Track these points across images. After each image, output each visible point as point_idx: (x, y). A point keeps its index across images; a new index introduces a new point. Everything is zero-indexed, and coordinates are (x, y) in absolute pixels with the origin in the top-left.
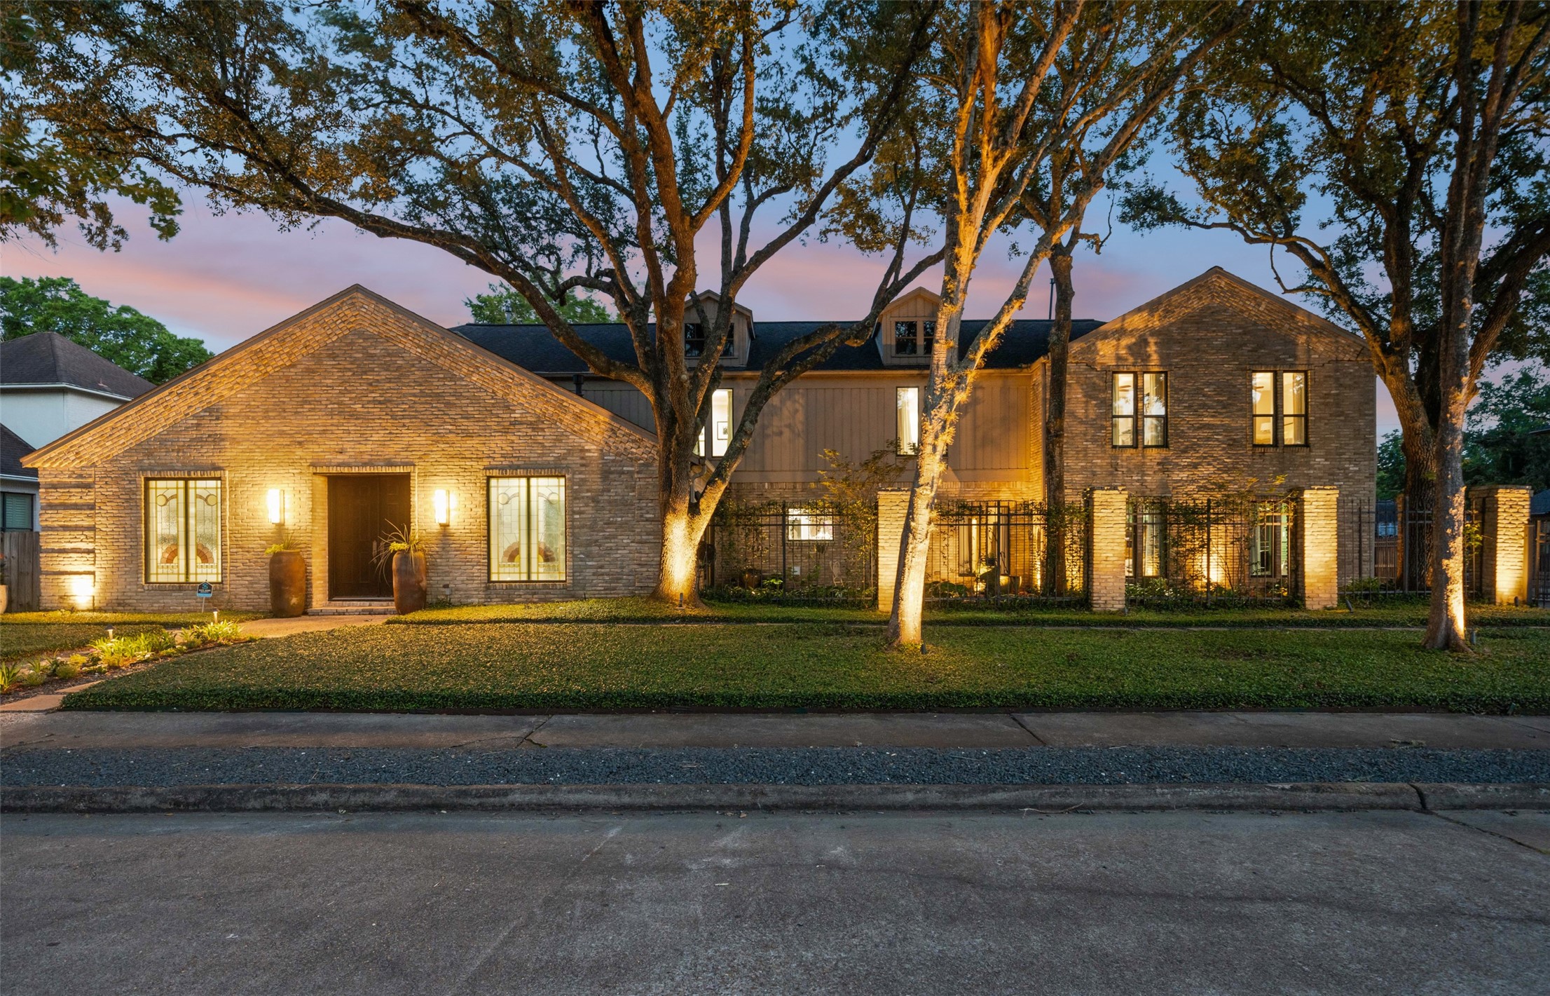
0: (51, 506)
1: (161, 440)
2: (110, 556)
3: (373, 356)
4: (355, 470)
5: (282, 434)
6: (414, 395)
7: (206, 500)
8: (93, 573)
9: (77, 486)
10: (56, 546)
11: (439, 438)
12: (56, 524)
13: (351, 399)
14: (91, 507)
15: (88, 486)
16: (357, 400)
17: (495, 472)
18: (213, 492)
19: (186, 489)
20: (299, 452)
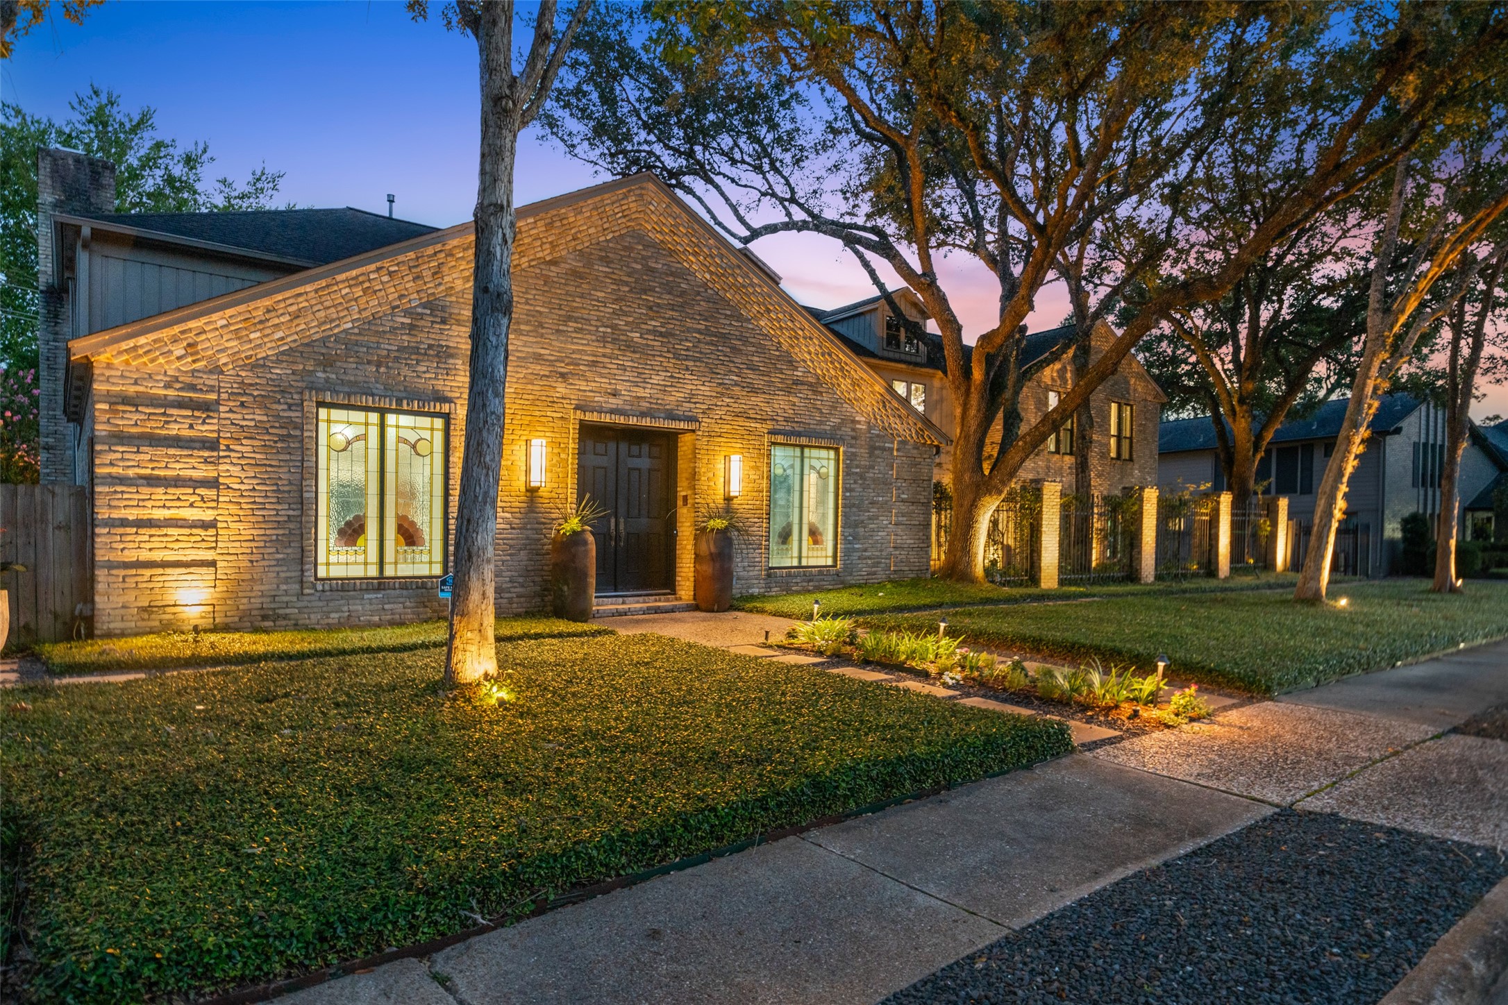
0: (120, 438)
1: (349, 343)
2: (247, 533)
3: (653, 270)
4: (633, 421)
5: (538, 358)
6: (699, 332)
7: (414, 447)
8: (213, 564)
9: (180, 404)
10: (131, 514)
11: (724, 390)
12: (131, 472)
13: (627, 323)
14: (213, 445)
15: (208, 408)
16: (635, 326)
17: (780, 439)
18: (426, 435)
19: (382, 426)
20: (561, 389)
